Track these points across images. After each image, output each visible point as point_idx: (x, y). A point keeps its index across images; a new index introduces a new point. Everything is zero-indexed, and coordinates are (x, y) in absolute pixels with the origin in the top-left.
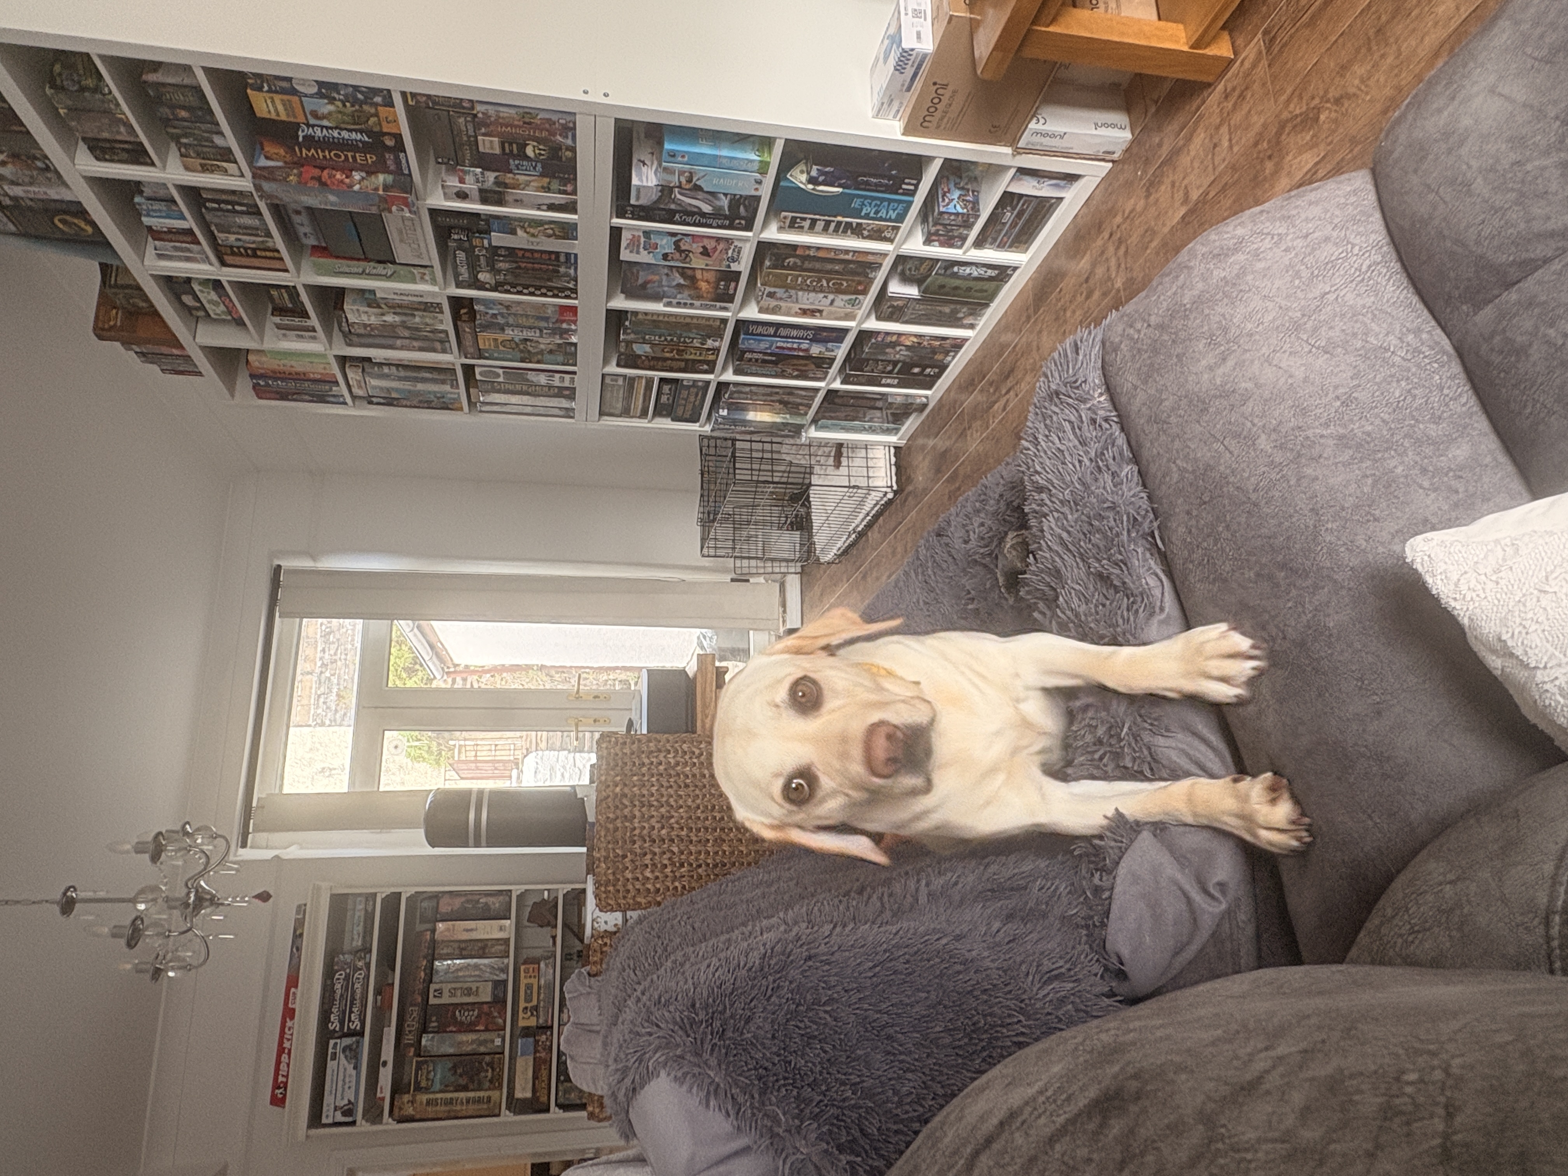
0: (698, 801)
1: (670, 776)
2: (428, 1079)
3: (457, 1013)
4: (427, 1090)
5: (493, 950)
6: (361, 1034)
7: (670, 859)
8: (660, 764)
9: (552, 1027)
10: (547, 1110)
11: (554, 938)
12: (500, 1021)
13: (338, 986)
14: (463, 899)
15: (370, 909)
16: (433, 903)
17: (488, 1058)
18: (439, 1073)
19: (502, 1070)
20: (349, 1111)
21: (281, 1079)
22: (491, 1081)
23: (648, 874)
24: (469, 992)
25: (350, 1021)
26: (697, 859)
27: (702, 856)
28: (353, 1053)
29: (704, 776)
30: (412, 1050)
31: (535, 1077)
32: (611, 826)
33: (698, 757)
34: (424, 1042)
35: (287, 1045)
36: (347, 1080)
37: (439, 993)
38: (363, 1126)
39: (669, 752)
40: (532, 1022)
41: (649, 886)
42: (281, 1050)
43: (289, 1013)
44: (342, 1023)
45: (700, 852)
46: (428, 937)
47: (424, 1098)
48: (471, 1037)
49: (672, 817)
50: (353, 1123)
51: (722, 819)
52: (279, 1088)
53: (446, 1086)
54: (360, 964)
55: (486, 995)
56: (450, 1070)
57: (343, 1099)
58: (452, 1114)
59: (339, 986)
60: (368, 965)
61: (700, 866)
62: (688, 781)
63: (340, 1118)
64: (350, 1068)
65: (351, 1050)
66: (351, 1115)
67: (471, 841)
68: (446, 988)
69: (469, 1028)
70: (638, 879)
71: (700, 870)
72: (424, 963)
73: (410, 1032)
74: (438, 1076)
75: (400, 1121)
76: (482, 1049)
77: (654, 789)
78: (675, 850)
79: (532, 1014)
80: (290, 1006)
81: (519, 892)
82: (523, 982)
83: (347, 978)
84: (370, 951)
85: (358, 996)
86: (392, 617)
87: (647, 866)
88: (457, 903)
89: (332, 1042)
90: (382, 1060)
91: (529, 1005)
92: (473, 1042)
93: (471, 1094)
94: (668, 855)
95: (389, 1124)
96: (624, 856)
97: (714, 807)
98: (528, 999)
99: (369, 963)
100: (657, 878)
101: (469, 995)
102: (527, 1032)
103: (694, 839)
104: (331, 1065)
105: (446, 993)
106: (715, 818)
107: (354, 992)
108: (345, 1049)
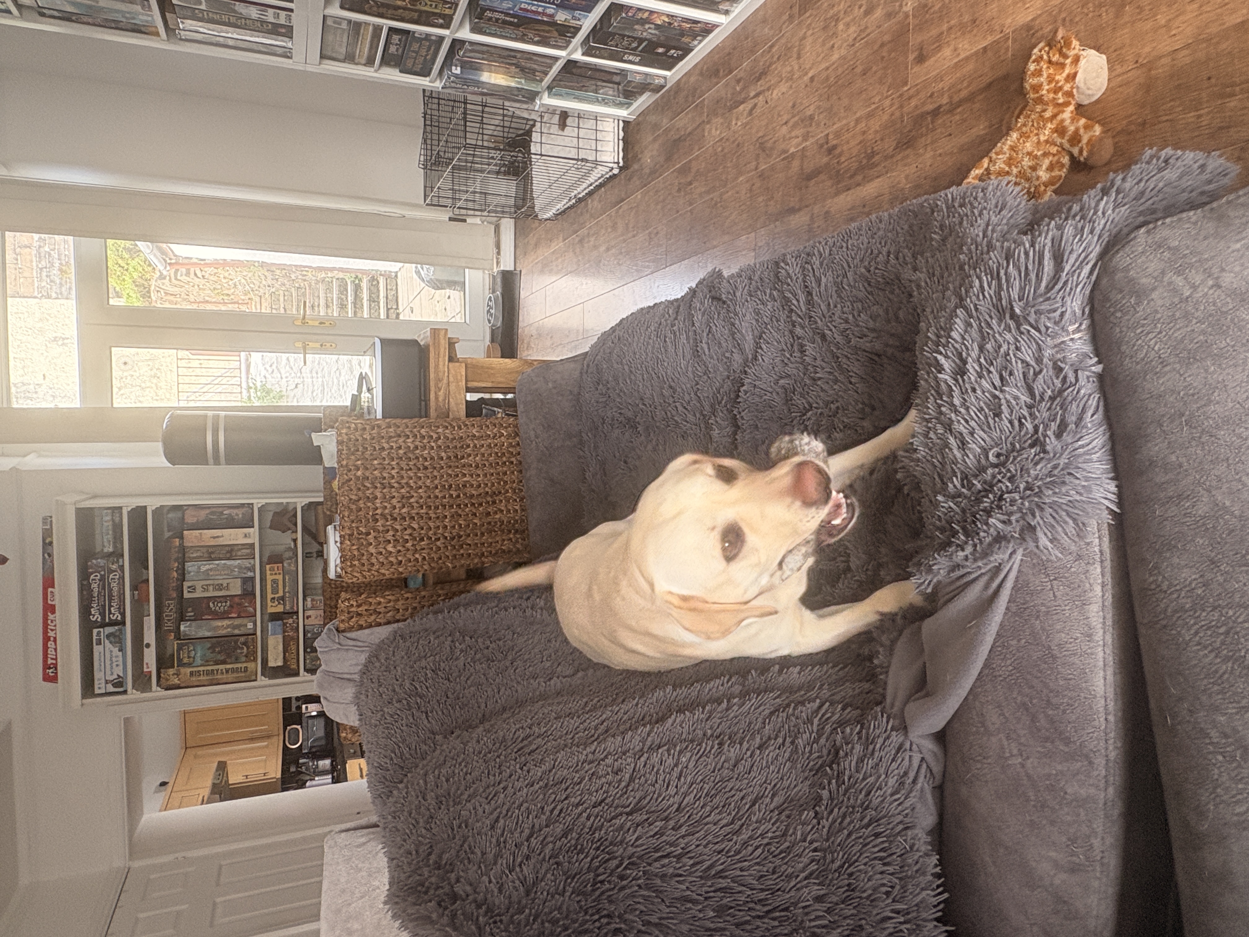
0: (436, 482)
1: (410, 459)
2: (189, 657)
3: (211, 605)
4: (189, 665)
5: (239, 553)
6: (123, 623)
7: (410, 535)
8: (400, 448)
9: (297, 612)
10: (297, 674)
11: (295, 541)
12: (251, 609)
13: (94, 586)
14: (208, 511)
15: (117, 520)
16: (179, 514)
17: (242, 639)
18: (199, 653)
19: (255, 647)
20: (119, 683)
21: (50, 661)
22: (246, 656)
23: (390, 548)
24: (220, 587)
25: (110, 613)
26: (435, 534)
27: (440, 531)
28: (117, 639)
29: (442, 459)
30: (173, 634)
31: (285, 651)
32: (354, 507)
33: (436, 441)
34: (182, 628)
35: (51, 634)
36: (114, 659)
37: (193, 589)
38: (133, 694)
39: (408, 437)
40: (280, 609)
41: (391, 559)
42: (46, 639)
43: (49, 609)
44: (103, 615)
45: (438, 527)
46: (177, 544)
47: (188, 670)
48: (226, 622)
49: (413, 496)
50: (125, 692)
51: (458, 496)
52: (50, 668)
53: (207, 661)
54: (114, 567)
55: (236, 589)
56: (209, 649)
57: (112, 674)
58: (215, 682)
59: (96, 585)
60: (122, 568)
61: (438, 539)
62: (426, 464)
63: (111, 689)
64: (116, 650)
65: (114, 636)
66: (122, 686)
67: (211, 460)
68: (199, 585)
69: (223, 616)
70: (381, 553)
71: (438, 543)
72: (176, 565)
73: (169, 620)
74: (199, 655)
75: (166, 689)
76: (237, 632)
77: (394, 472)
78: (416, 526)
79: (279, 603)
80: (50, 602)
81: (260, 505)
82: (269, 578)
83: (102, 579)
84: (122, 555)
85: (115, 594)
86: (104, 235)
87: (389, 542)
88: (203, 514)
89: (95, 631)
90: (145, 643)
91: (276, 596)
92: (228, 627)
93: (230, 666)
94: (409, 531)
95: (157, 691)
96: (368, 534)
97: (450, 486)
98: (275, 590)
99: (123, 566)
100: (399, 551)
101: (221, 590)
102: (275, 617)
103: (433, 516)
104: (97, 650)
105: (199, 589)
106: (451, 496)
107: (111, 590)
108: (108, 636)
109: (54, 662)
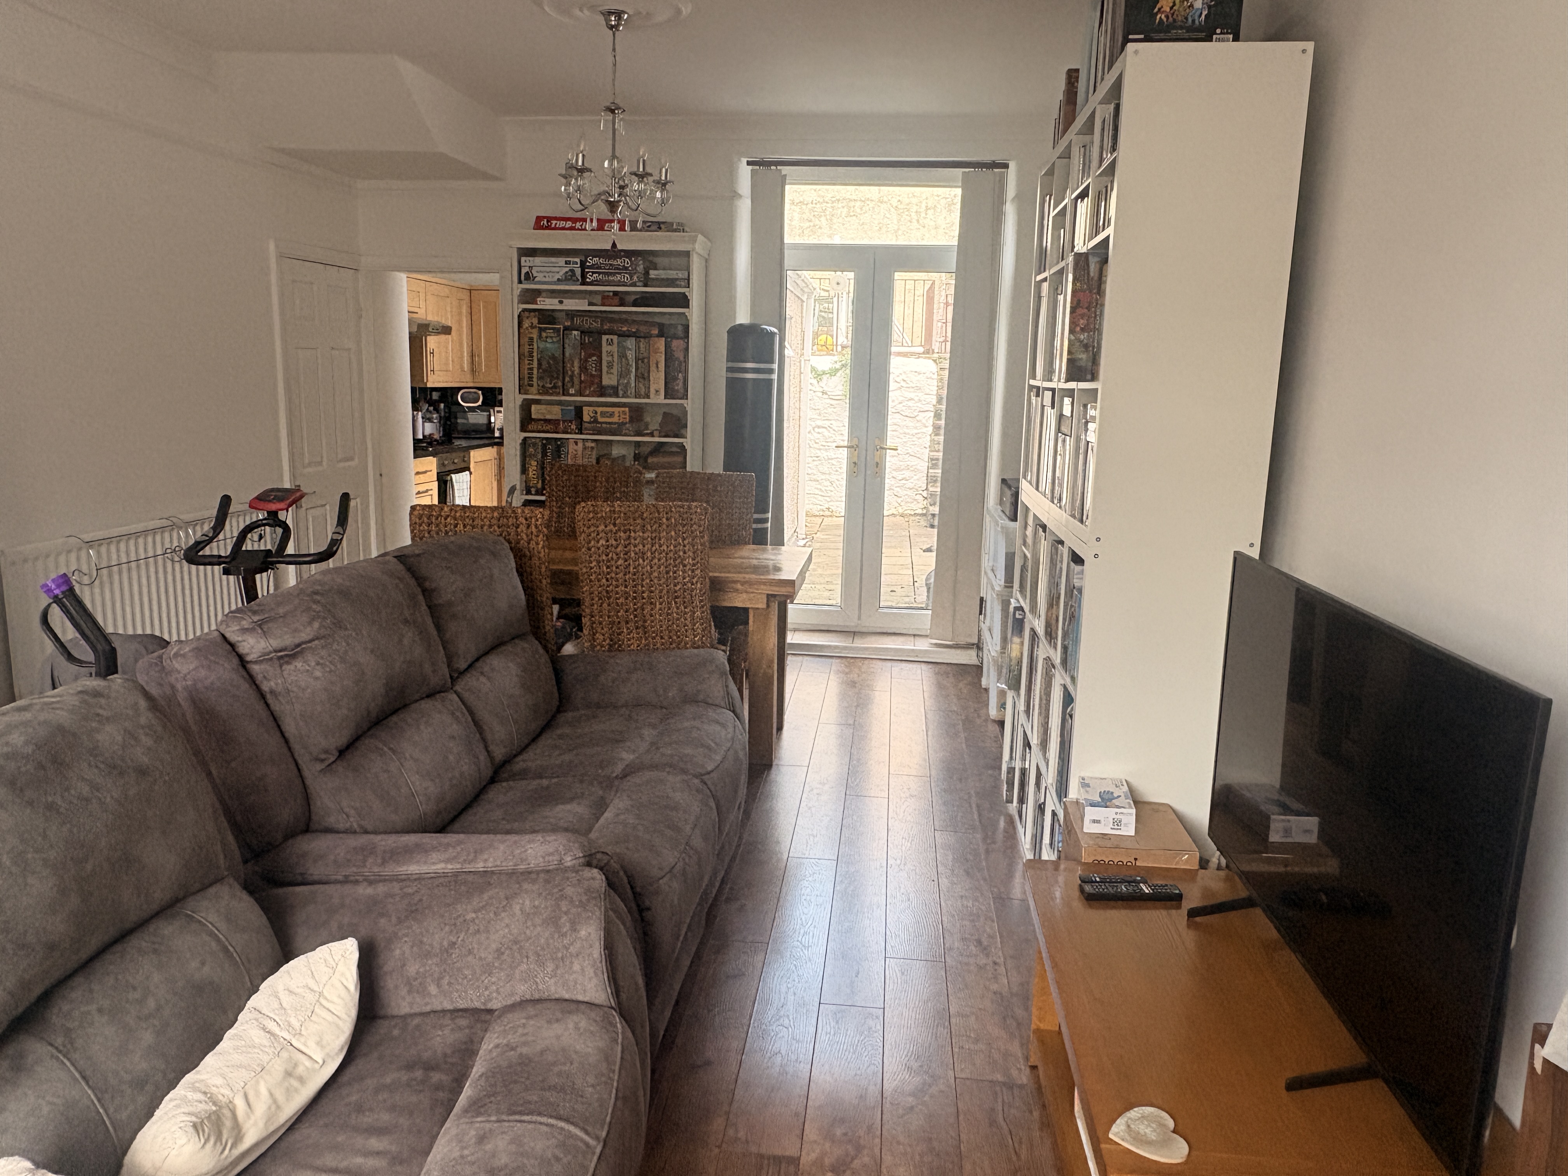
2: (547, 337)
4: (540, 337)
5: (641, 385)
9: (581, 433)
10: (523, 429)
11: (652, 435)
12: (588, 392)
15: (678, 283)
16: (681, 335)
17: (560, 384)
19: (551, 394)
21: (554, 223)
25: (593, 273)
29: (675, 586)
30: (569, 324)
31: (547, 421)
32: (637, 515)
33: (689, 581)
34: (575, 333)
36: (550, 274)
37: (610, 343)
38: (518, 289)
39: (694, 559)
40: (586, 418)
41: (593, 543)
44: (592, 267)
45: (617, 580)
46: (653, 332)
47: (535, 336)
48: (577, 370)
52: (548, 222)
53: (542, 352)
54: (635, 278)
55: (608, 380)
56: (553, 354)
58: (522, 357)
59: (619, 263)
60: (634, 285)
67: (730, 364)
68: (614, 348)
69: (583, 368)
70: (598, 535)
72: (634, 330)
73: (583, 322)
74: (549, 345)
75: (519, 316)
76: (567, 379)
79: (592, 418)
81: (685, 405)
82: (616, 410)
83: (626, 268)
84: (646, 285)
85: (611, 278)
88: (680, 355)
90: (564, 301)
91: (598, 416)
92: (573, 372)
93: (535, 371)
94: (615, 557)
95: (518, 308)
96: (615, 525)
97: (652, 592)
98: (603, 414)
101: (608, 367)
102: (578, 414)
105: (609, 348)
109: (553, 226)
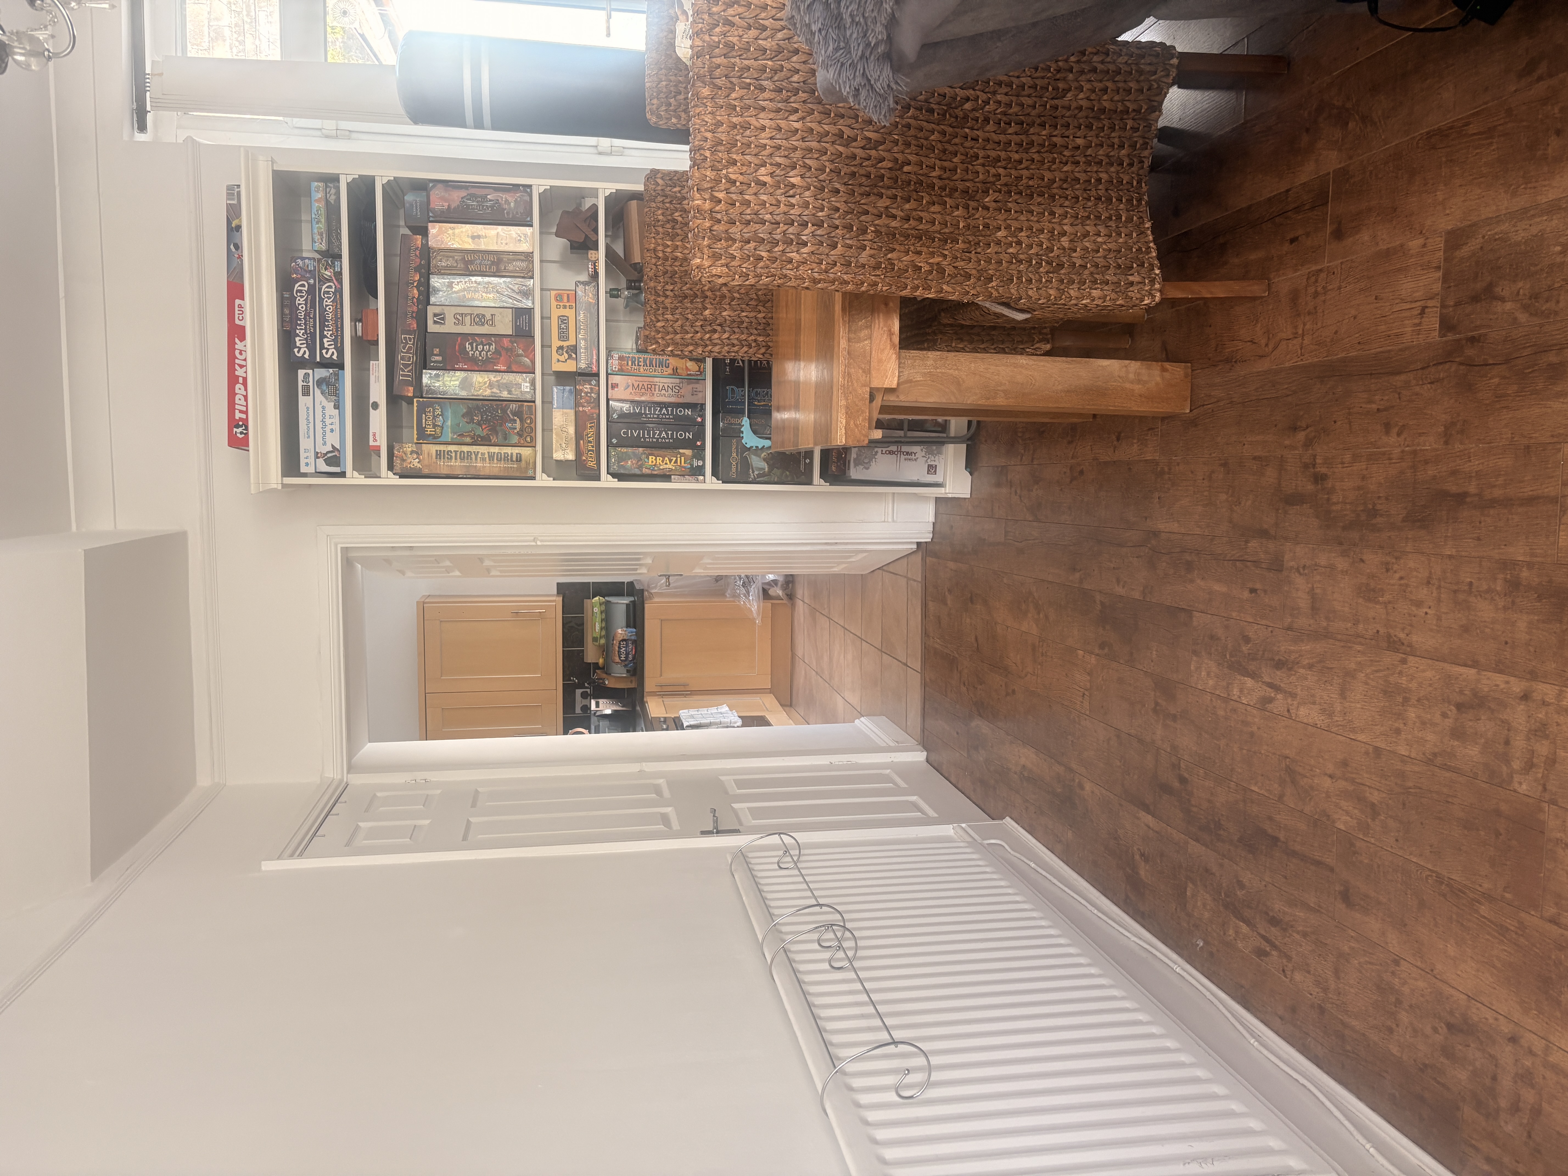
3: (468, 346)
5: (510, 267)
6: (341, 366)
10: (597, 477)
11: (595, 263)
13: (300, 301)
14: (463, 193)
16: (422, 195)
17: (513, 406)
19: (533, 421)
20: (334, 459)
22: (520, 435)
24: (480, 319)
28: (331, 388)
31: (579, 436)
35: (239, 372)
37: (440, 318)
40: (570, 366)
42: (233, 380)
43: (236, 332)
46: (419, 243)
48: (490, 378)
50: (342, 475)
52: (238, 426)
55: (504, 326)
56: (463, 416)
57: (325, 444)
58: (472, 472)
59: (302, 301)
60: (339, 275)
63: (324, 468)
64: (330, 407)
65: (328, 384)
66: (338, 465)
67: (470, 122)
69: (484, 366)
73: (406, 366)
80: (237, 322)
83: (311, 290)
85: (329, 317)
88: (456, 196)
89: (301, 373)
92: (493, 384)
93: (496, 450)
98: (564, 336)
104: (304, 402)
105: (450, 320)
107: (323, 310)
108: (320, 383)
109: (244, 416)
